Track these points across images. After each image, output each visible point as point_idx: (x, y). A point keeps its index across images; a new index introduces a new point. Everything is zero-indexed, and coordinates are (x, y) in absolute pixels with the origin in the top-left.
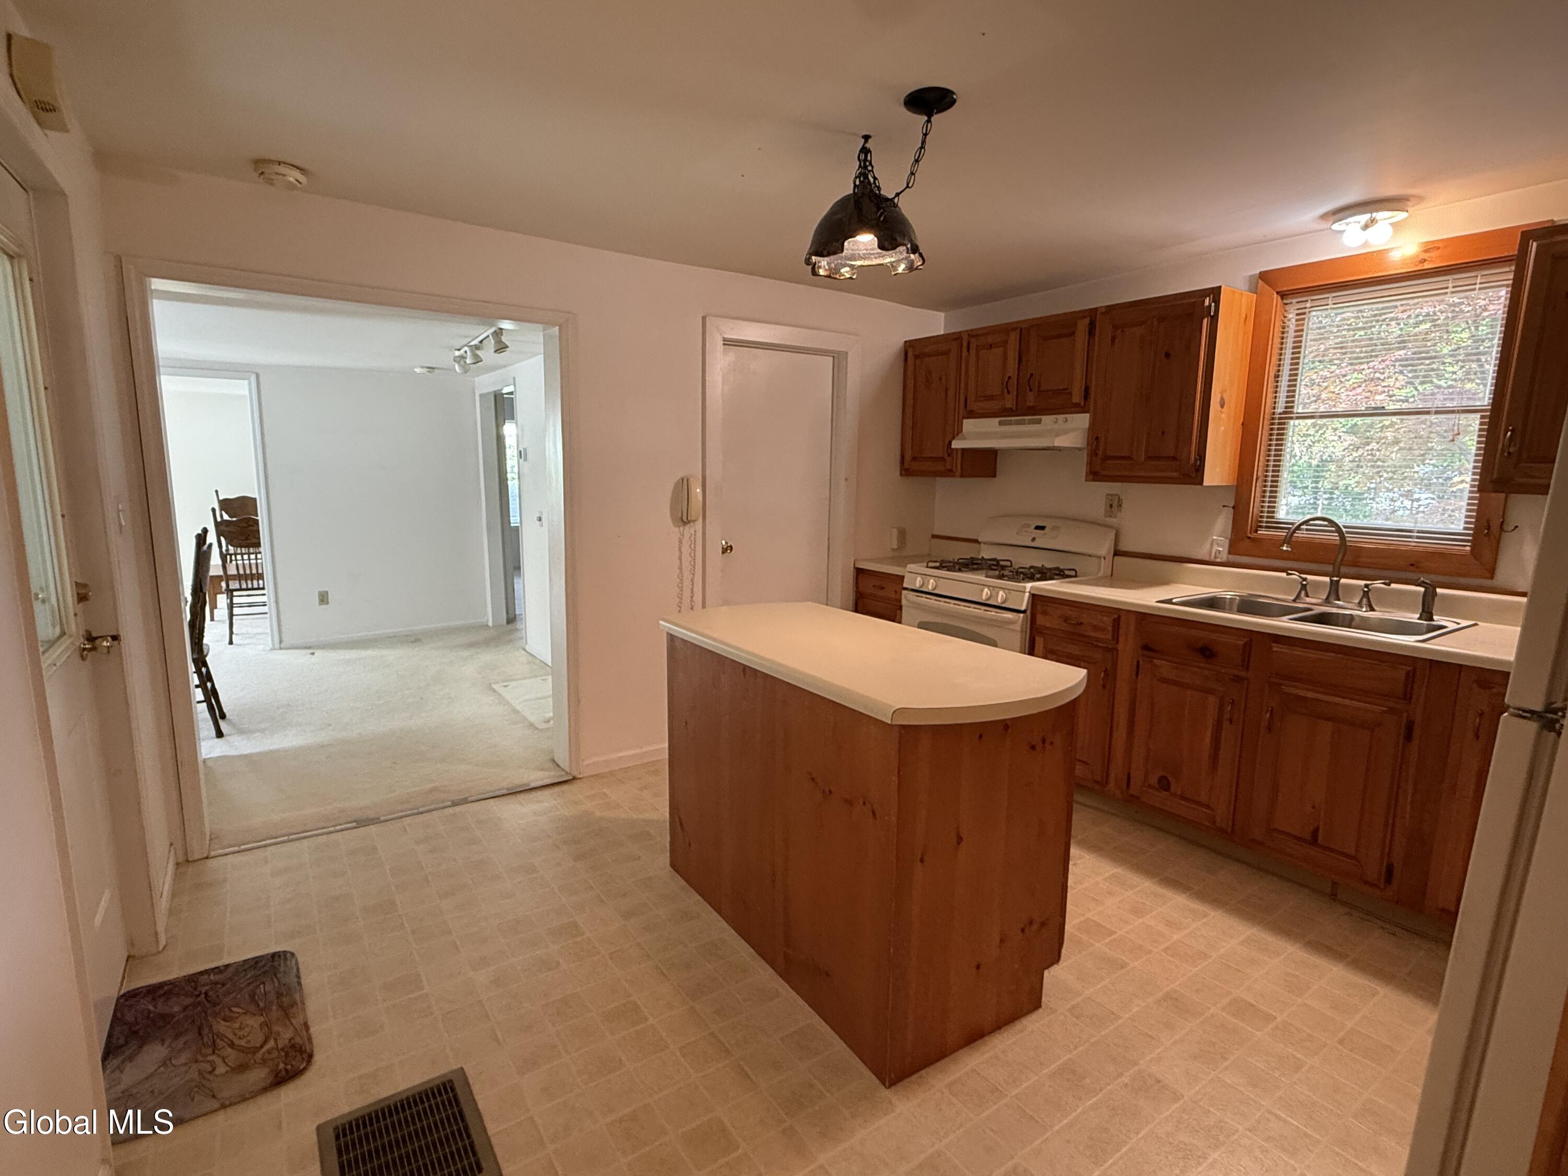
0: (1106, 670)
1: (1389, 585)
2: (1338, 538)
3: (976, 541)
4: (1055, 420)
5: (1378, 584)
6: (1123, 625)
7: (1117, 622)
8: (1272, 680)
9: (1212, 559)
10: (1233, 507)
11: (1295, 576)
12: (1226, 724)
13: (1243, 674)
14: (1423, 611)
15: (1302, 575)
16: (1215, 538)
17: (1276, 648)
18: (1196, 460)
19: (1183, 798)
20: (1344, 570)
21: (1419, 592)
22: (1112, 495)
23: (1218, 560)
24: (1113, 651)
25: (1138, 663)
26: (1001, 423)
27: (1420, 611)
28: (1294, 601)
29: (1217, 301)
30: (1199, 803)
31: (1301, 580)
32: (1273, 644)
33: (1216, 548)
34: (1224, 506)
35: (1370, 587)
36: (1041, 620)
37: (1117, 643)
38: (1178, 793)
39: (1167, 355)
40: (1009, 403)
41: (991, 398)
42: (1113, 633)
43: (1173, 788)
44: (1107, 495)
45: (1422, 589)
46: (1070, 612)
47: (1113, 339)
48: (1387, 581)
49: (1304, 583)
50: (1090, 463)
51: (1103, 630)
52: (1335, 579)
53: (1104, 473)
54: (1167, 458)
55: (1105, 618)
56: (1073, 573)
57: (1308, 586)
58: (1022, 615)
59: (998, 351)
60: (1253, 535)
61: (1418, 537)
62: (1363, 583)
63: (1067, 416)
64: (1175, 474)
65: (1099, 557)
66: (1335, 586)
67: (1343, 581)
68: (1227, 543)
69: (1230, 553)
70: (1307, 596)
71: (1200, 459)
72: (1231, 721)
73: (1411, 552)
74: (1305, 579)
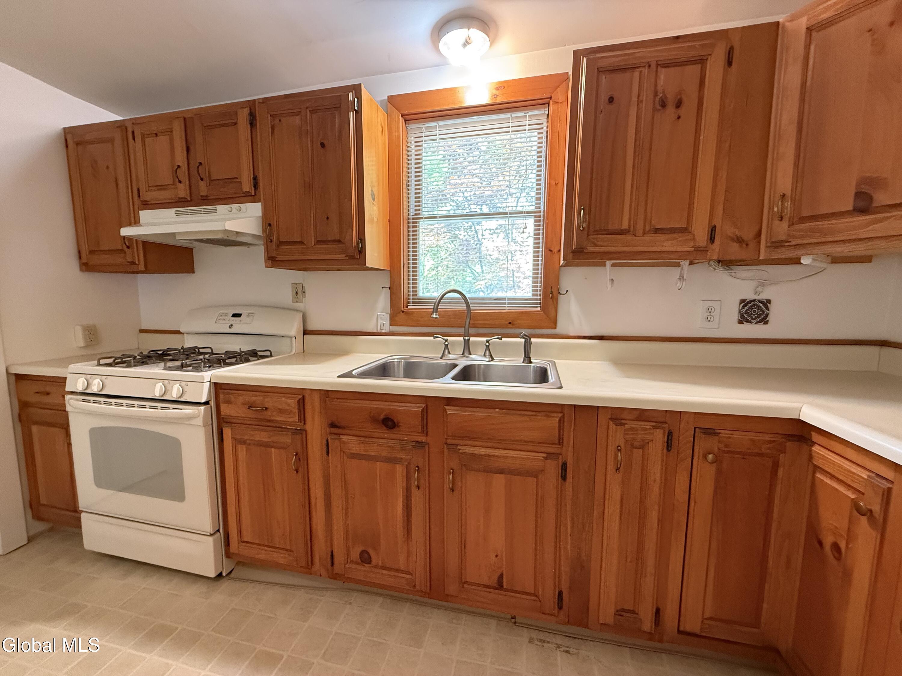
0: (297, 454)
1: (501, 339)
2: (465, 308)
3: (178, 332)
4: (229, 209)
5: (495, 340)
6: (308, 407)
7: (302, 403)
8: (449, 441)
9: (379, 331)
10: (390, 288)
11: (440, 339)
12: (414, 490)
13: (423, 439)
14: (525, 356)
15: (446, 338)
16: (379, 314)
17: (450, 410)
18: (358, 244)
19: (384, 568)
20: (472, 331)
21: (521, 342)
22: (296, 284)
23: (383, 331)
24: (301, 432)
25: (327, 441)
26: (177, 214)
27: (523, 356)
28: (441, 358)
29: (359, 96)
30: (398, 570)
31: (444, 341)
32: (447, 407)
33: (380, 321)
34: (383, 288)
35: (489, 342)
36: (225, 409)
37: (305, 424)
38: (380, 564)
39: (323, 145)
40: (182, 191)
41: (161, 187)
42: (300, 416)
43: (374, 562)
44: (292, 283)
45: (523, 340)
46: (254, 398)
47: (273, 127)
48: (500, 337)
49: (447, 343)
50: (267, 250)
51: (290, 412)
52: (467, 338)
53: (280, 258)
54: (334, 241)
55: (289, 401)
56: (268, 353)
57: (449, 345)
58: (202, 408)
59: (163, 139)
60: (406, 309)
61: (509, 303)
62: (484, 339)
63: (240, 205)
64: (342, 256)
65: (291, 337)
66: (467, 343)
67: (472, 339)
68: (387, 317)
69: (391, 325)
70: (449, 353)
71: (361, 243)
72: (418, 487)
73: (508, 314)
74: (446, 341)
